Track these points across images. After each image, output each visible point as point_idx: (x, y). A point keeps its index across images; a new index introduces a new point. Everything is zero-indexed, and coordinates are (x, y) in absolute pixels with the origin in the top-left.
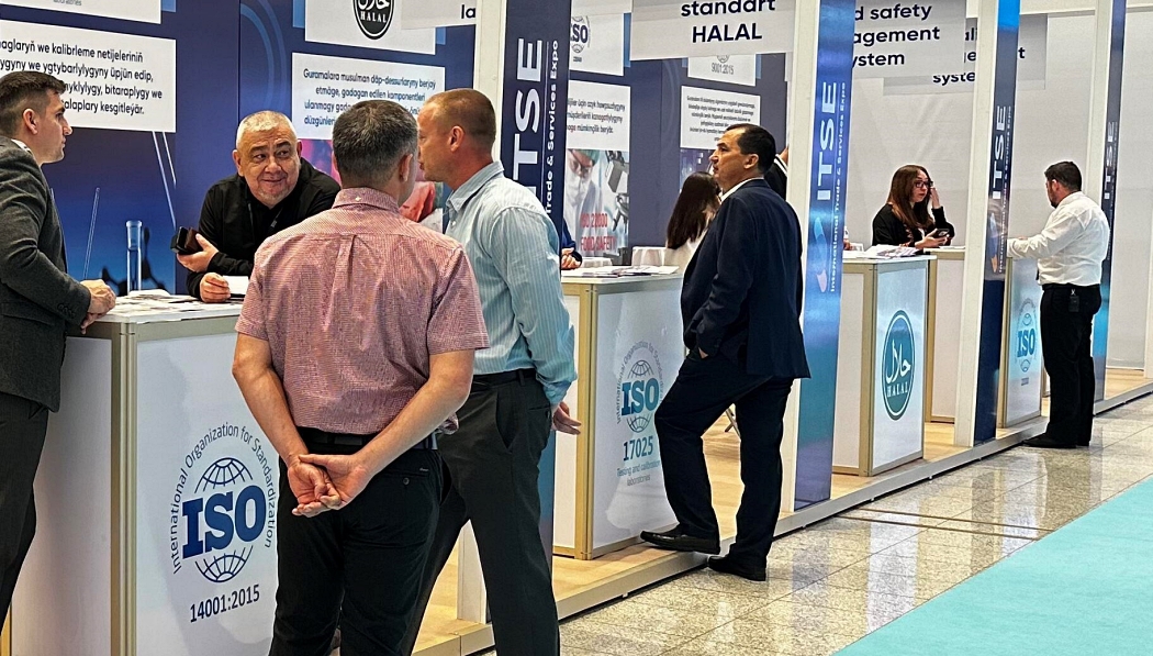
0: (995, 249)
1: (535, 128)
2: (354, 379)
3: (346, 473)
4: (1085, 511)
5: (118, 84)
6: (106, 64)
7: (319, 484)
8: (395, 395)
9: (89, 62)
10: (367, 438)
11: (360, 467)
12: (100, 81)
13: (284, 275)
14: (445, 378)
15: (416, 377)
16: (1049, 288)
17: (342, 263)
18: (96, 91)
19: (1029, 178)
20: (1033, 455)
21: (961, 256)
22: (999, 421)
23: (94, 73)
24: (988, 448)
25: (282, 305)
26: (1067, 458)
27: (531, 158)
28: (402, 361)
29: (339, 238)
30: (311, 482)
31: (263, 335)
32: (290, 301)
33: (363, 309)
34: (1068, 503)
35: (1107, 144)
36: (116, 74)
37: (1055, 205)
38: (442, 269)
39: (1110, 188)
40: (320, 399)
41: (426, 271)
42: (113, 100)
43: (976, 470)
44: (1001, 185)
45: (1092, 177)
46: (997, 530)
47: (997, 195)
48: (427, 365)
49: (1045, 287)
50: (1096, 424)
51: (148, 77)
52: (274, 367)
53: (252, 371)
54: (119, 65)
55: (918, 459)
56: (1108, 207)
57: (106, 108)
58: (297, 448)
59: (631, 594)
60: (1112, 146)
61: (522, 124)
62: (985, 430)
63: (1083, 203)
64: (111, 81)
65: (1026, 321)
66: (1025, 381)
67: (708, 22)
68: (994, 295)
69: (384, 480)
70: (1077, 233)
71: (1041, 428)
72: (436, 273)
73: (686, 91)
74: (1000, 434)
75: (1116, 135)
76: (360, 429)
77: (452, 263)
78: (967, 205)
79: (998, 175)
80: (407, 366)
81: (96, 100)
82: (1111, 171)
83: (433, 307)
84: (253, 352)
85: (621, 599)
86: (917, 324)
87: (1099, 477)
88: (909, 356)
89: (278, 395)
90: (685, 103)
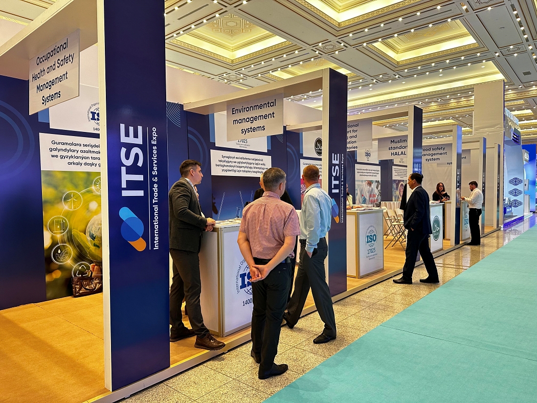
0: (458, 202)
1: (338, 175)
2: (265, 243)
3: (263, 270)
4: (478, 261)
5: (257, 166)
6: (254, 162)
7: (256, 273)
8: (276, 248)
9: (249, 161)
10: (270, 260)
11: (267, 269)
12: (252, 166)
13: (249, 215)
14: (287, 244)
15: (281, 243)
16: (471, 209)
17: (262, 211)
18: (251, 168)
19: (465, 185)
20: (469, 247)
21: (450, 203)
22: (460, 239)
23: (251, 164)
24: (458, 246)
25: (248, 224)
26: (475, 248)
27: (337, 182)
28: (277, 239)
29: (262, 205)
30: (254, 272)
31: (244, 231)
32: (250, 221)
33: (267, 225)
34: (475, 259)
35: (483, 177)
36: (257, 164)
37: (472, 190)
38: (287, 213)
39: (484, 187)
40: (257, 249)
41: (282, 214)
42: (256, 170)
43: (455, 251)
44: (459, 186)
45: (480, 184)
46: (461, 267)
47: (458, 189)
48: (284, 240)
49: (470, 209)
50: (481, 240)
51: (264, 165)
52: (247, 240)
53: (242, 241)
54: (257, 162)
55: (442, 249)
56: (484, 191)
57: (253, 172)
58: (252, 262)
59: (369, 287)
60: (484, 177)
61: (334, 174)
62: (457, 242)
63: (478, 191)
64: (255, 166)
65: (465, 216)
66: (466, 230)
67: (395, 151)
68: (458, 211)
69: (272, 272)
70: (478, 197)
71: (470, 241)
72: (285, 214)
73: (393, 167)
74: (461, 242)
75: (485, 175)
76: (268, 257)
77: (289, 212)
78: (452, 191)
79: (458, 184)
80: (279, 240)
81: (251, 170)
82: (484, 183)
83: (284, 224)
84: (242, 236)
85: (366, 289)
86: (441, 219)
87: (483, 252)
88: (439, 226)
89: (248, 248)
90: (393, 170)
